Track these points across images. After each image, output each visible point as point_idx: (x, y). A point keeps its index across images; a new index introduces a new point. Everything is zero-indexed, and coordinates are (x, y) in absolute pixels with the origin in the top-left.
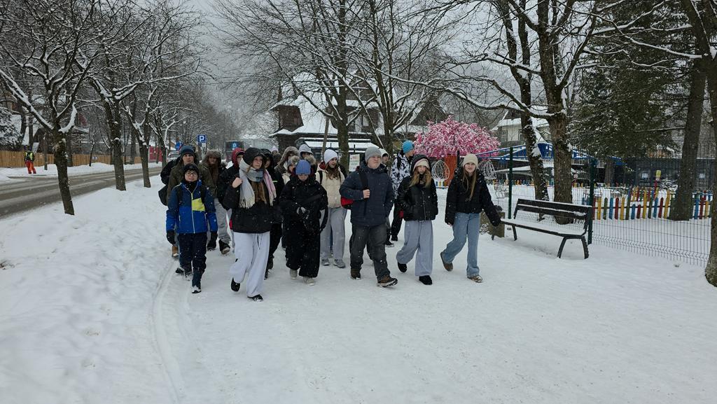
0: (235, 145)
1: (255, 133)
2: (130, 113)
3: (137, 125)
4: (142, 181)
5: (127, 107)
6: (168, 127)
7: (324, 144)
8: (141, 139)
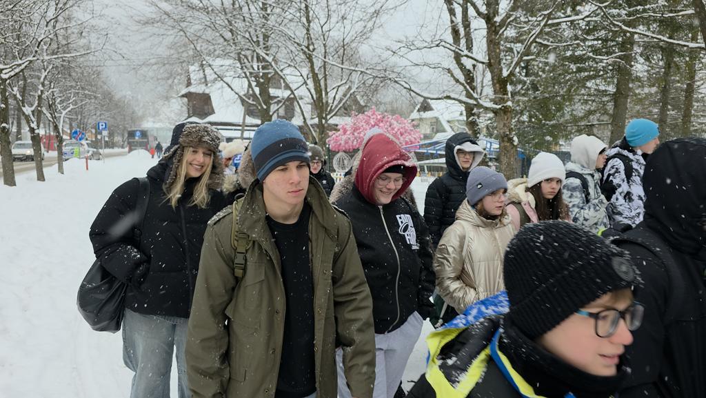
0: (138, 134)
1: (161, 121)
2: (18, 96)
3: (27, 110)
4: (34, 174)
5: (15, 89)
6: (64, 112)
7: (242, 134)
8: (32, 125)
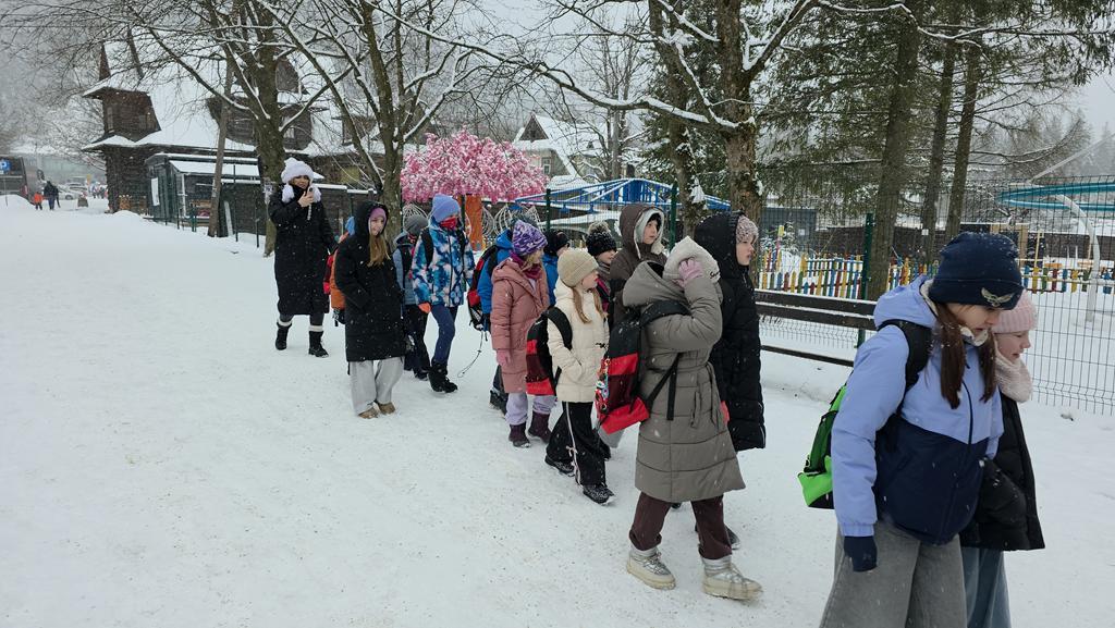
7: (219, 169)
